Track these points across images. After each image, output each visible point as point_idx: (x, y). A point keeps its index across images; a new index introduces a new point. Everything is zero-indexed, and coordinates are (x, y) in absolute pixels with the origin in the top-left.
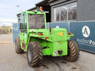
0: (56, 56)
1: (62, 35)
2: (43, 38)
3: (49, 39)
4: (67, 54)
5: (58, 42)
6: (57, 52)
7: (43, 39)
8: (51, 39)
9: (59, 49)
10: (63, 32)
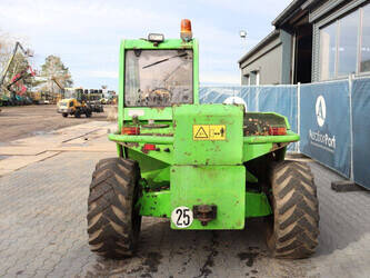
0: (183, 226)
1: (219, 137)
2: (137, 144)
3: (158, 150)
4: (242, 227)
5: (196, 166)
6: (190, 213)
7: (134, 148)
8: (168, 151)
9: (199, 200)
10: (222, 122)
